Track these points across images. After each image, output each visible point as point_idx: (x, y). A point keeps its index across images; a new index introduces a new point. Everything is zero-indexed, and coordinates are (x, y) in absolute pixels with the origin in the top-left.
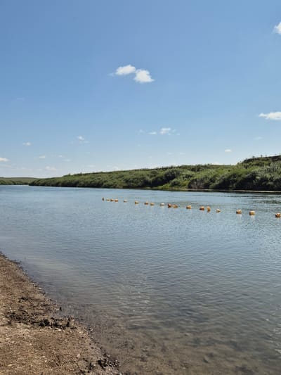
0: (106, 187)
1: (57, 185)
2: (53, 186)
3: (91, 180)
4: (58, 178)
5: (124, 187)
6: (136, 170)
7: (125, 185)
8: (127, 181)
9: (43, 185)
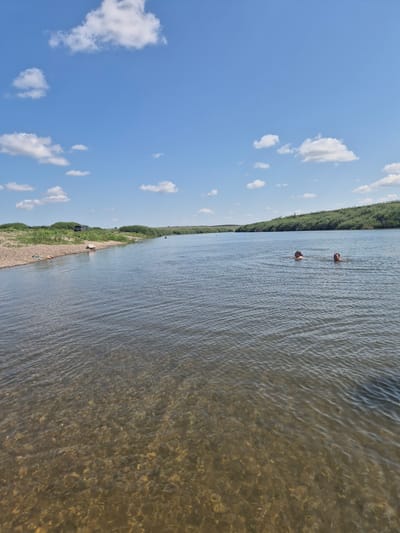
0: (343, 228)
1: (270, 230)
2: (264, 231)
3: (316, 221)
4: (268, 222)
5: (376, 228)
6: (393, 202)
7: (378, 223)
8: (380, 218)
9: (252, 231)
